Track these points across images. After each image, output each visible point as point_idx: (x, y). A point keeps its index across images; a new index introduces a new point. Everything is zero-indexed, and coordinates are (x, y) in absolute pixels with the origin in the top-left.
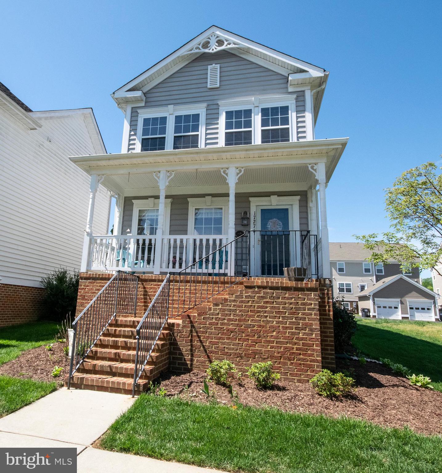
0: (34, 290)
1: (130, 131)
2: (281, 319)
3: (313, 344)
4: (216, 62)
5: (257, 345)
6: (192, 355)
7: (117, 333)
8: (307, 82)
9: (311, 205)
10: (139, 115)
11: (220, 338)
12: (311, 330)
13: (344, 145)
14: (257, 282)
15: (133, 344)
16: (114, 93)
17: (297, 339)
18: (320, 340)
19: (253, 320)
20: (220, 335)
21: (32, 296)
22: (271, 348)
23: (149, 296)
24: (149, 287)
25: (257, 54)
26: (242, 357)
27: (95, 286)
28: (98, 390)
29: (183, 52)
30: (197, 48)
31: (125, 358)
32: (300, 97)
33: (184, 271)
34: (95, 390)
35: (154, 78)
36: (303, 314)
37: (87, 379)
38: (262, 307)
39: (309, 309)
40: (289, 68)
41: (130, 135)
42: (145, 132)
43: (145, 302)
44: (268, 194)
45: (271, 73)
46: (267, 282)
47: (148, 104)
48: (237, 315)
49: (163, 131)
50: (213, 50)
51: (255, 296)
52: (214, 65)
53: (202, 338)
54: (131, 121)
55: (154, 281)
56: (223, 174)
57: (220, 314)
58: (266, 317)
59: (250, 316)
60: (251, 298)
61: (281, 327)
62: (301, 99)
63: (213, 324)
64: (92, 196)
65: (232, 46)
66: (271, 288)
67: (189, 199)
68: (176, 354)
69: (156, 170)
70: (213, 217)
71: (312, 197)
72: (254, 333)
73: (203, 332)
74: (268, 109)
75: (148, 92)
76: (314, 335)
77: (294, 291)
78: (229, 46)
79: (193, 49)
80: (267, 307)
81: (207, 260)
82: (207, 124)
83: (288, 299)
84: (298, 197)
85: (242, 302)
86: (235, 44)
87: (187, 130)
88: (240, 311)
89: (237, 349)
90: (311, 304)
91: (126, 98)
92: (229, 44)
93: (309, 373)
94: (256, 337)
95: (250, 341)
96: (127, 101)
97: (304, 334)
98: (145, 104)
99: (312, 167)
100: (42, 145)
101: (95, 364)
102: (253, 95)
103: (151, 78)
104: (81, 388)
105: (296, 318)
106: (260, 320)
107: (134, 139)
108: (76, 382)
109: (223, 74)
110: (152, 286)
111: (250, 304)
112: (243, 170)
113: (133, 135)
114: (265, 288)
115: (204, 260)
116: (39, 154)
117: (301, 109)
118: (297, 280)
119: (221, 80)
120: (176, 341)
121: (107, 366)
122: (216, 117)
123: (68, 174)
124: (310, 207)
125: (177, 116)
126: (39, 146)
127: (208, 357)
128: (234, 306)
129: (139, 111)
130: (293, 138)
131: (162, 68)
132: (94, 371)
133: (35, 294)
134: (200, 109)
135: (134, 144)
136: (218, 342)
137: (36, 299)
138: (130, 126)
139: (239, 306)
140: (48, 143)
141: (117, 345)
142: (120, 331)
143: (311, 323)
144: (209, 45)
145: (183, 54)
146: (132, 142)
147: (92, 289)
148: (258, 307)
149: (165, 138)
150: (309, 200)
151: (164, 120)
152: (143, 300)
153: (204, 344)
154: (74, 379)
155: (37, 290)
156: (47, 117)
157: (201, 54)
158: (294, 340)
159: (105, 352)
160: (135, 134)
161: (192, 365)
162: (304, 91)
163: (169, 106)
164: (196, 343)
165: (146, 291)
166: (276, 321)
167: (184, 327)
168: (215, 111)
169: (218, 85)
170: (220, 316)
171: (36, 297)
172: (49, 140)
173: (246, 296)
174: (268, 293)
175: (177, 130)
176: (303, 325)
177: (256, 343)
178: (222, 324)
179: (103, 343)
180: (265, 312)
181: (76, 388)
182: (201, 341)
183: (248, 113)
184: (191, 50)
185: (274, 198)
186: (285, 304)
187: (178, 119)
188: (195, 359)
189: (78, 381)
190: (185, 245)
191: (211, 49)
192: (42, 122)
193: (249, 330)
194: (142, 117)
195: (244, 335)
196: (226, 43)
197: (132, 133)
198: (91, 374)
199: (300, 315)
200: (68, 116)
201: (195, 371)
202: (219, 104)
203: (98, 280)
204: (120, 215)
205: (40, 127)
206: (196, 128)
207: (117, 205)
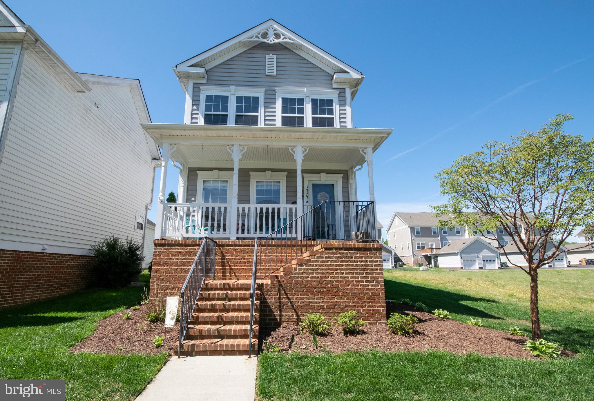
0: (82, 258)
1: (193, 106)
2: (354, 275)
3: (380, 293)
4: (273, 52)
5: (336, 297)
6: (281, 311)
7: (211, 296)
8: (348, 81)
9: (351, 181)
10: (201, 92)
11: (305, 294)
12: (378, 282)
13: (389, 134)
14: (335, 245)
15: (232, 306)
16: (176, 66)
17: (367, 290)
18: (384, 290)
19: (332, 277)
20: (305, 292)
21: (80, 265)
22: (347, 299)
23: (226, 260)
24: (226, 251)
25: (308, 51)
26: (324, 309)
27: (171, 252)
28: (211, 355)
29: (244, 38)
30: (257, 37)
31: (228, 320)
32: (342, 93)
33: (270, 237)
34: (207, 355)
35: (216, 58)
36: (371, 269)
37: (198, 345)
38: (339, 265)
39: (375, 265)
40: (334, 68)
41: (193, 110)
42: (208, 108)
43: (223, 266)
44: (318, 172)
45: (318, 70)
46: (343, 244)
47: (210, 82)
48: (319, 273)
49: (225, 109)
50: (271, 41)
51: (333, 256)
52: (271, 55)
53: (289, 295)
54: (193, 96)
55: (231, 245)
56: (291, 151)
57: (304, 274)
58: (343, 273)
59: (330, 274)
60: (330, 258)
61: (354, 281)
62: (343, 95)
63: (298, 282)
64: (164, 164)
65: (287, 40)
66: (347, 249)
67: (251, 173)
68: (265, 311)
69: (229, 143)
70: (272, 189)
71: (352, 175)
72: (333, 287)
73: (290, 290)
74: (324, 100)
75: (210, 71)
76: (380, 286)
77: (364, 251)
78: (285, 40)
79: (253, 36)
80: (343, 265)
81: (291, 227)
82: (266, 107)
83: (359, 257)
84: (342, 175)
85: (322, 262)
86: (290, 39)
87: (247, 110)
88: (322, 270)
89: (320, 302)
90: (377, 261)
91: (188, 73)
92: (286, 38)
93: (377, 317)
94: (335, 291)
95: (330, 295)
96: (188, 76)
97: (372, 286)
98: (207, 82)
99: (363, 151)
100: (89, 110)
101: (202, 329)
102: (305, 86)
103: (213, 58)
104: (192, 356)
105: (366, 273)
106: (338, 277)
107: (197, 114)
108: (187, 350)
109: (279, 64)
110: (230, 251)
111: (329, 263)
112: (308, 149)
113: (195, 109)
114: (341, 249)
115: (288, 226)
116: (87, 118)
117: (342, 103)
118: (364, 242)
119: (278, 69)
120: (266, 299)
121: (215, 330)
122: (273, 102)
123: (116, 143)
124: (351, 184)
125: (239, 97)
126: (87, 110)
127: (295, 311)
128: (316, 265)
129: (201, 87)
130: (337, 124)
131: (224, 49)
132: (201, 336)
133: (83, 263)
134: (259, 93)
135: (197, 118)
136: (304, 298)
137: (84, 267)
138: (193, 100)
139: (320, 266)
140: (96, 109)
141: (216, 308)
142: (214, 294)
143: (378, 277)
144: (267, 36)
145: (244, 40)
146: (194, 116)
147: (167, 255)
148: (336, 265)
149: (227, 115)
150: (350, 178)
151: (225, 99)
152: (221, 264)
153: (291, 300)
154: (184, 347)
155: (85, 258)
156: (95, 82)
157: (259, 43)
158: (365, 291)
159: (206, 317)
160: (198, 109)
161: (280, 319)
162: (344, 89)
163: (231, 86)
164: (284, 300)
165: (223, 256)
166: (351, 277)
167: (273, 286)
168: (273, 96)
169: (275, 74)
170: (304, 275)
171: (84, 265)
172: (96, 106)
173: (326, 257)
174: (343, 253)
175: (238, 109)
176: (371, 278)
177: (336, 296)
178: (306, 282)
179: (201, 307)
180: (342, 269)
181: (187, 356)
182: (288, 298)
183: (301, 101)
184: (251, 38)
185: (323, 175)
186: (358, 262)
187: (239, 99)
188: (284, 314)
189: (188, 348)
190: (247, 213)
191: (270, 40)
192: (90, 85)
193: (329, 285)
194: (204, 93)
195: (325, 290)
196: (282, 37)
197: (195, 107)
198: (197, 339)
199: (369, 271)
200: (115, 85)
201: (284, 325)
202: (276, 90)
203: (174, 246)
204: (185, 184)
205: (90, 90)
206: (256, 109)
207: (181, 175)
